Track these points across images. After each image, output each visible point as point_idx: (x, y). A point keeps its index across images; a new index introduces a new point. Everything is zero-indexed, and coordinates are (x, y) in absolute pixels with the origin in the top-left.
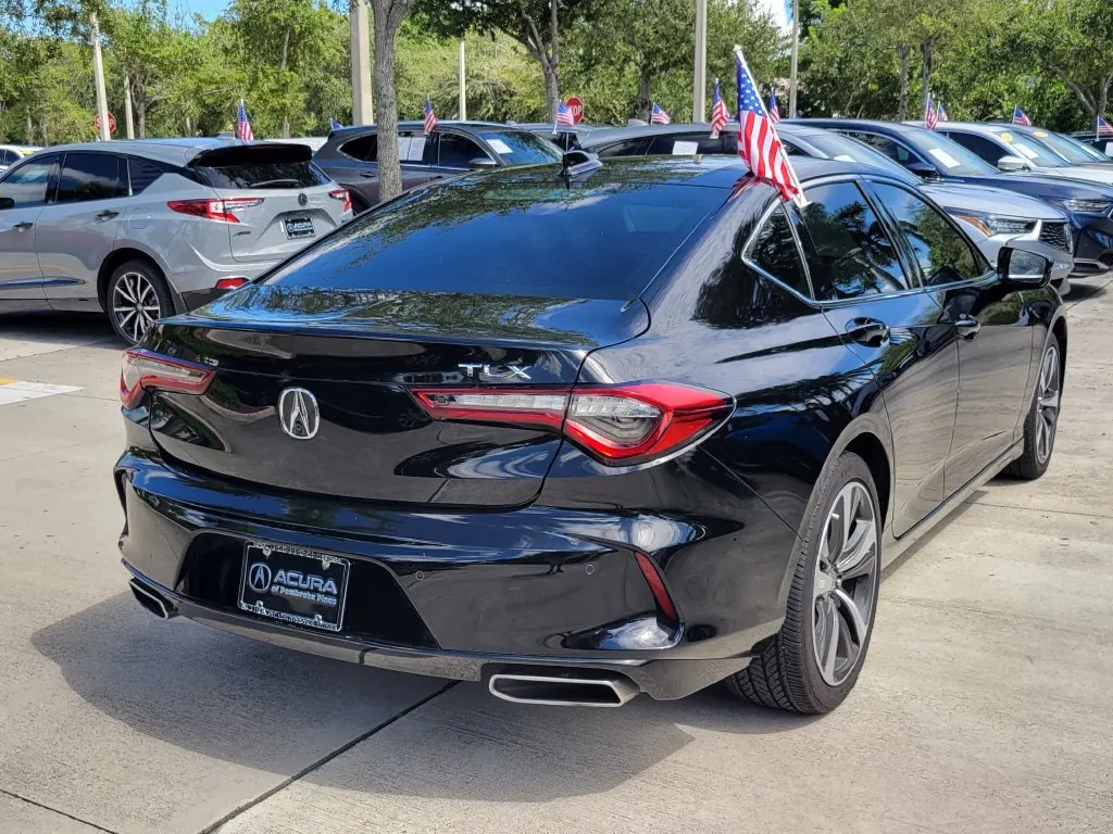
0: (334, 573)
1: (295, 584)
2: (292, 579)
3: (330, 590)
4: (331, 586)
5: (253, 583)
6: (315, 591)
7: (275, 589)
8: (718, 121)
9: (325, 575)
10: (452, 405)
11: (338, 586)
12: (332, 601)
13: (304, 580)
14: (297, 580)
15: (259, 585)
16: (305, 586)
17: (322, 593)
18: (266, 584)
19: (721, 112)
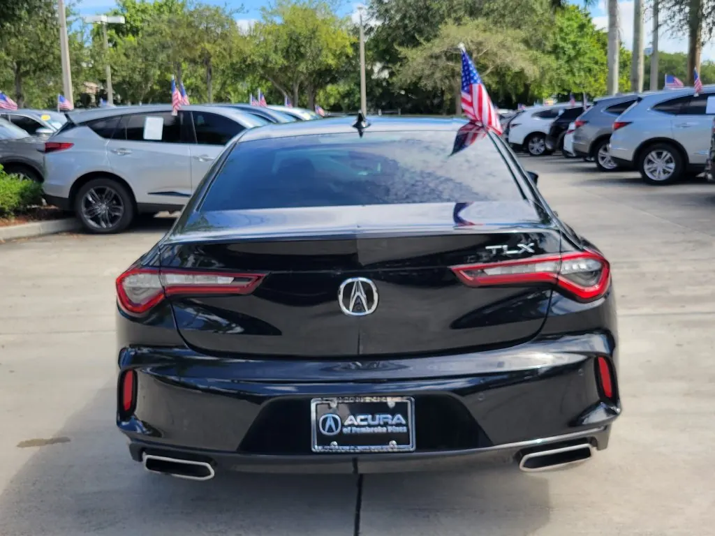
0: (401, 408)
1: (365, 423)
2: (362, 420)
3: (398, 422)
4: (399, 418)
5: (324, 429)
6: (386, 424)
7: (345, 430)
8: (176, 104)
9: (393, 412)
10: (483, 276)
11: (406, 417)
12: (403, 429)
13: (373, 419)
14: (365, 420)
15: (330, 430)
16: (376, 422)
17: (392, 425)
18: (337, 427)
19: (177, 98)
